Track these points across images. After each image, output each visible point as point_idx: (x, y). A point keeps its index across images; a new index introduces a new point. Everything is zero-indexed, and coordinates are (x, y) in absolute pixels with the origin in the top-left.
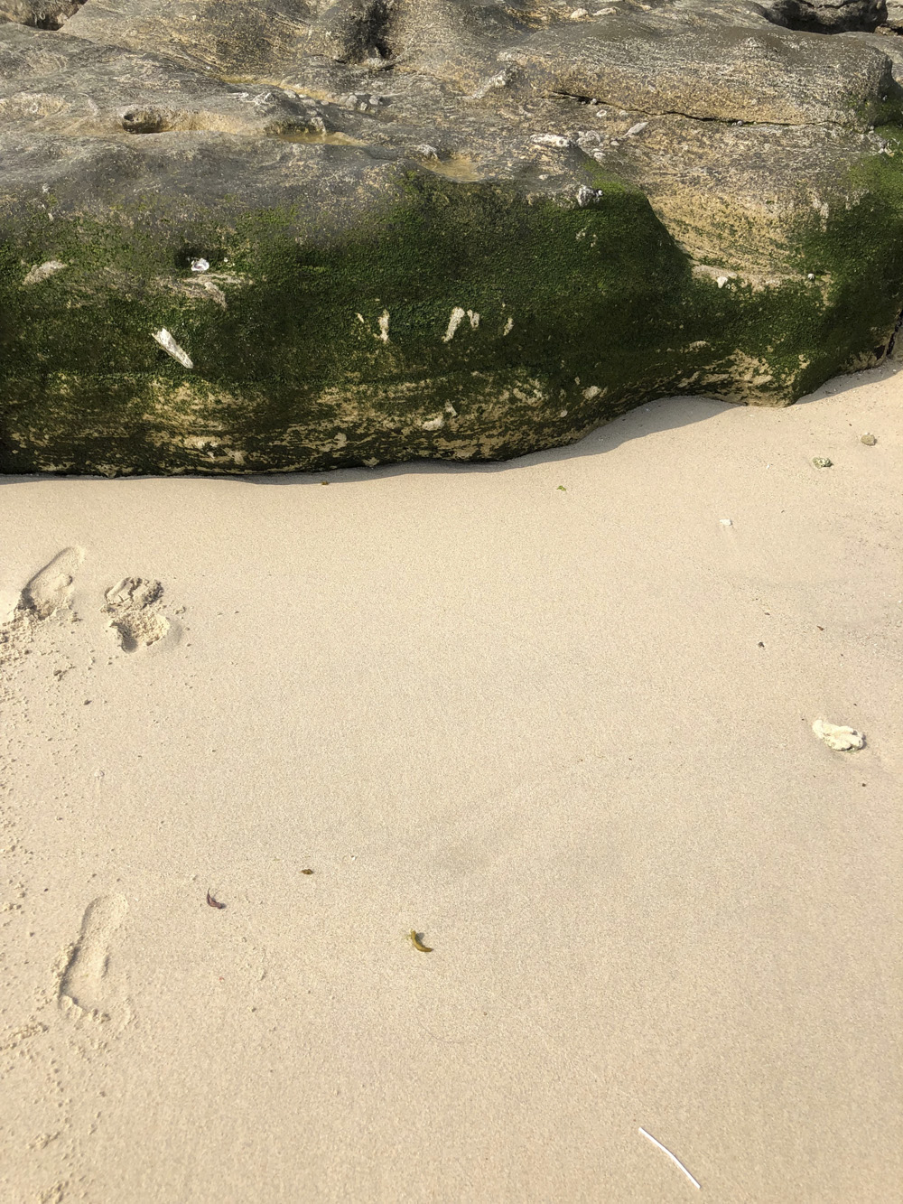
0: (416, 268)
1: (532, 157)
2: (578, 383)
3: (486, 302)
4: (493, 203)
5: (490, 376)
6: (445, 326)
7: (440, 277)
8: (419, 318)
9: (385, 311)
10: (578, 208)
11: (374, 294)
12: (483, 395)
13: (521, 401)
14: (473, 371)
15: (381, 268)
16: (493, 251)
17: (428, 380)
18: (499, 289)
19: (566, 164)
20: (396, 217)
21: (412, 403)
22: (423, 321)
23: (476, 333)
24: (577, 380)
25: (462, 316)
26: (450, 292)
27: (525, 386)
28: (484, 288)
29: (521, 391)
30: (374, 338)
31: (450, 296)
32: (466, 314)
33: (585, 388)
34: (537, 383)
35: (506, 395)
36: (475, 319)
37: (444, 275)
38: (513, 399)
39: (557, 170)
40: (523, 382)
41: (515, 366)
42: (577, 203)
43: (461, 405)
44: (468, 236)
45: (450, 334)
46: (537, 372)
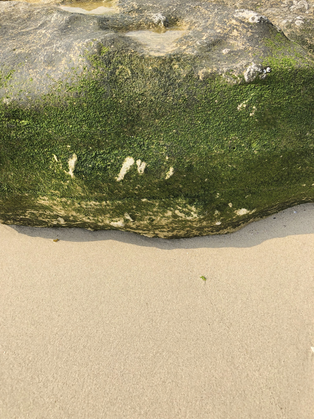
0: (97, 127)
1: (225, 31)
2: (231, 206)
3: (153, 154)
4: (168, 77)
5: (156, 202)
6: (118, 170)
7: (118, 134)
8: (99, 163)
9: (74, 155)
10: (244, 83)
11: (65, 142)
12: (152, 212)
13: (181, 217)
14: (143, 198)
15: (70, 124)
16: (163, 116)
17: (108, 202)
18: (165, 145)
19: (250, 39)
20: (82, 87)
21: (101, 212)
22: (102, 165)
23: (142, 177)
24: (230, 205)
25: (131, 164)
26: (125, 145)
27: (184, 209)
28: (153, 143)
29: (181, 212)
30: (64, 173)
31: (125, 148)
32: (135, 162)
33: (237, 209)
34: (193, 208)
35: (169, 213)
36: (142, 167)
37: (121, 133)
38: (175, 216)
39: (239, 45)
40: (183, 207)
41: (176, 196)
42: (244, 79)
43: (136, 216)
44: (143, 104)
45: (121, 176)
46: (194, 201)
